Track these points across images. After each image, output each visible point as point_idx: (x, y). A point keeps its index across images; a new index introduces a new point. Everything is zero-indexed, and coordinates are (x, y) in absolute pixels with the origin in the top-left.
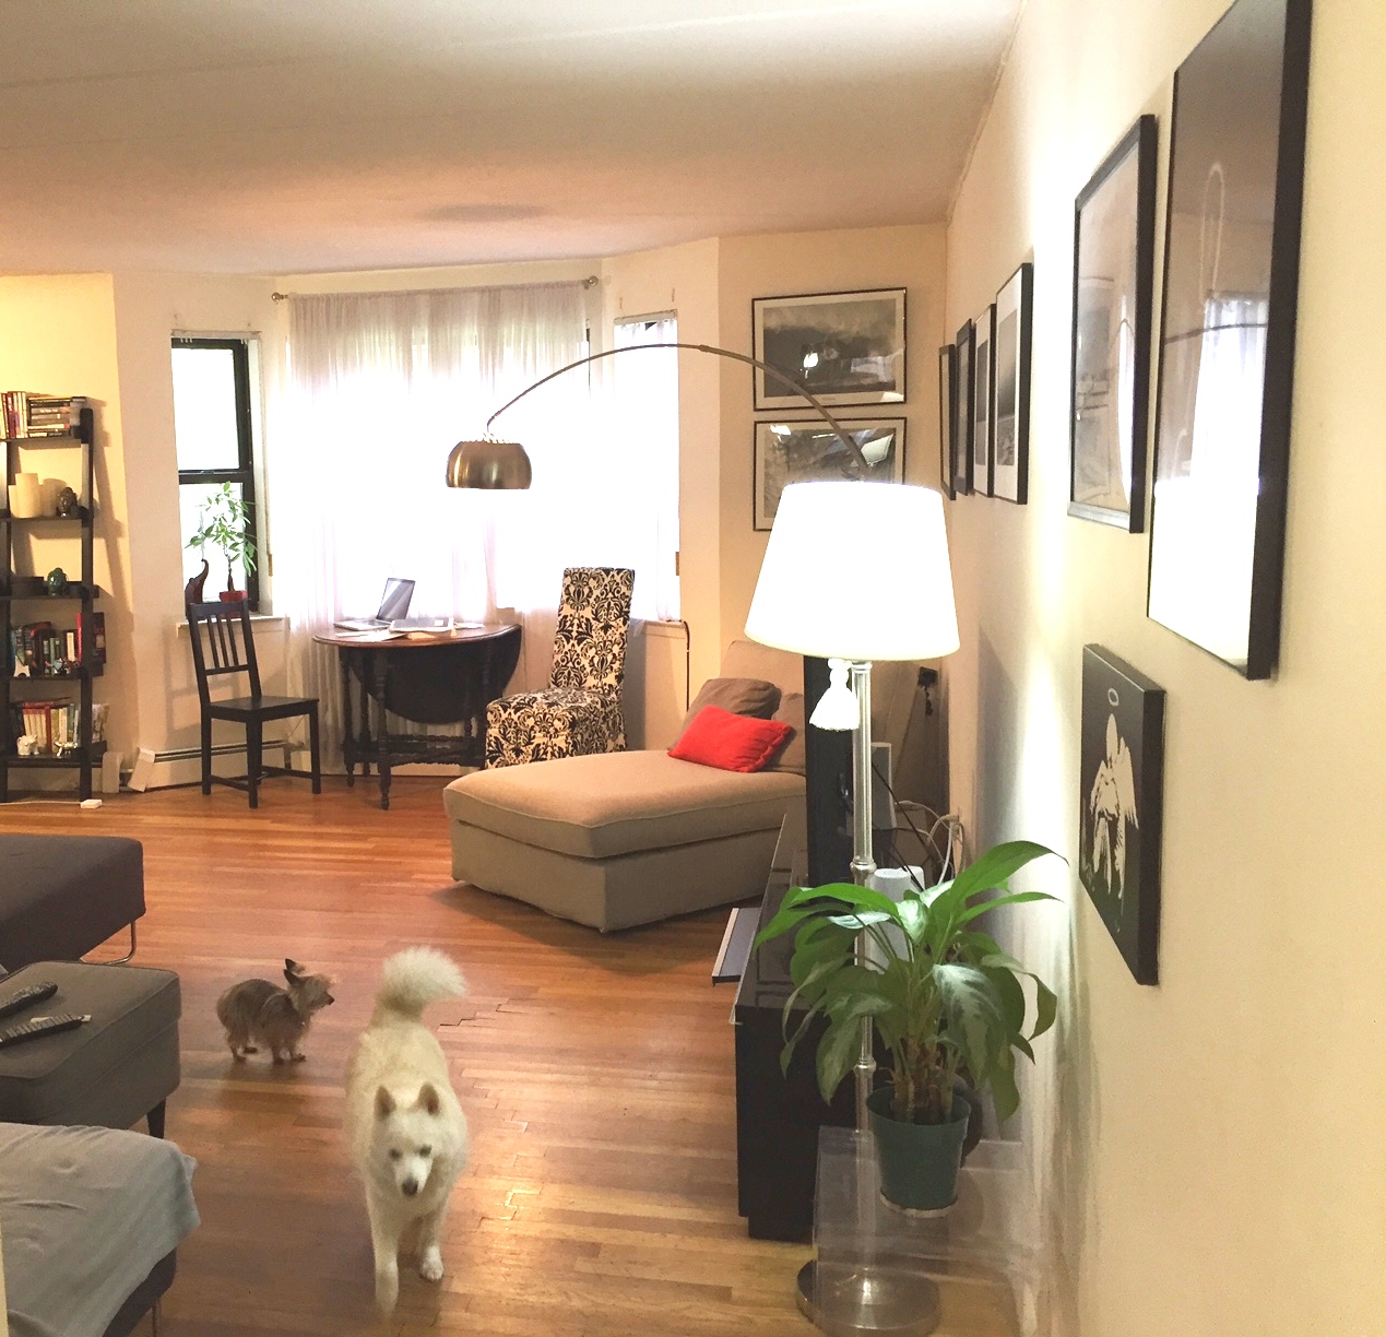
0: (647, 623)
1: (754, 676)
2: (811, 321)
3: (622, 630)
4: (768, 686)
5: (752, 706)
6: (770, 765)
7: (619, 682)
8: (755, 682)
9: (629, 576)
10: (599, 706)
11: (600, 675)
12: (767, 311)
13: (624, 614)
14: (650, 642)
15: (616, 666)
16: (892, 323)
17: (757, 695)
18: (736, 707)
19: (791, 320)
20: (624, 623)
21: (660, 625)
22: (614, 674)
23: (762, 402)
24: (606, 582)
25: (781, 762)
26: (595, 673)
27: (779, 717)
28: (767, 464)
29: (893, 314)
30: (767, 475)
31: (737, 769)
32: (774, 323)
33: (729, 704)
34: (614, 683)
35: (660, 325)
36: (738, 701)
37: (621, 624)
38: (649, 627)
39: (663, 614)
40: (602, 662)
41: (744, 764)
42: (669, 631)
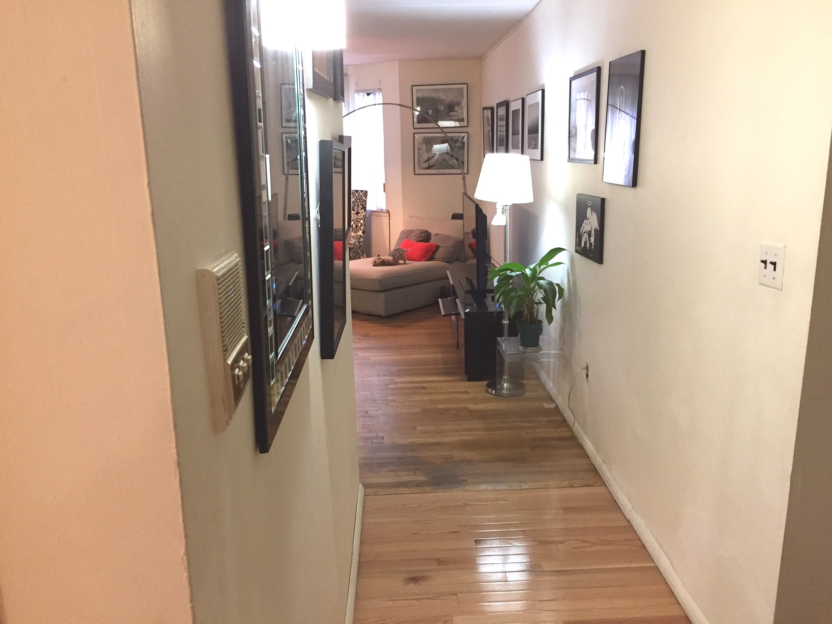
0: (372, 211)
1: (420, 228)
2: (434, 95)
3: (364, 214)
4: (427, 231)
5: (421, 239)
6: (431, 258)
7: (363, 234)
8: (422, 230)
9: (366, 193)
10: (357, 243)
11: (356, 231)
12: (418, 90)
13: (364, 208)
14: (373, 218)
15: (362, 228)
16: (462, 96)
17: (423, 235)
18: (415, 239)
19: (427, 94)
20: (365, 211)
21: (378, 212)
22: (361, 231)
23: (417, 125)
24: (357, 195)
25: (435, 257)
26: (354, 231)
27: (432, 241)
28: (419, 149)
29: (463, 93)
30: (419, 153)
31: (420, 261)
32: (420, 95)
33: (413, 239)
34: (362, 234)
35: (374, 94)
36: (415, 237)
37: (363, 211)
38: (373, 213)
39: (379, 207)
40: (357, 226)
41: (424, 258)
42: (382, 214)
